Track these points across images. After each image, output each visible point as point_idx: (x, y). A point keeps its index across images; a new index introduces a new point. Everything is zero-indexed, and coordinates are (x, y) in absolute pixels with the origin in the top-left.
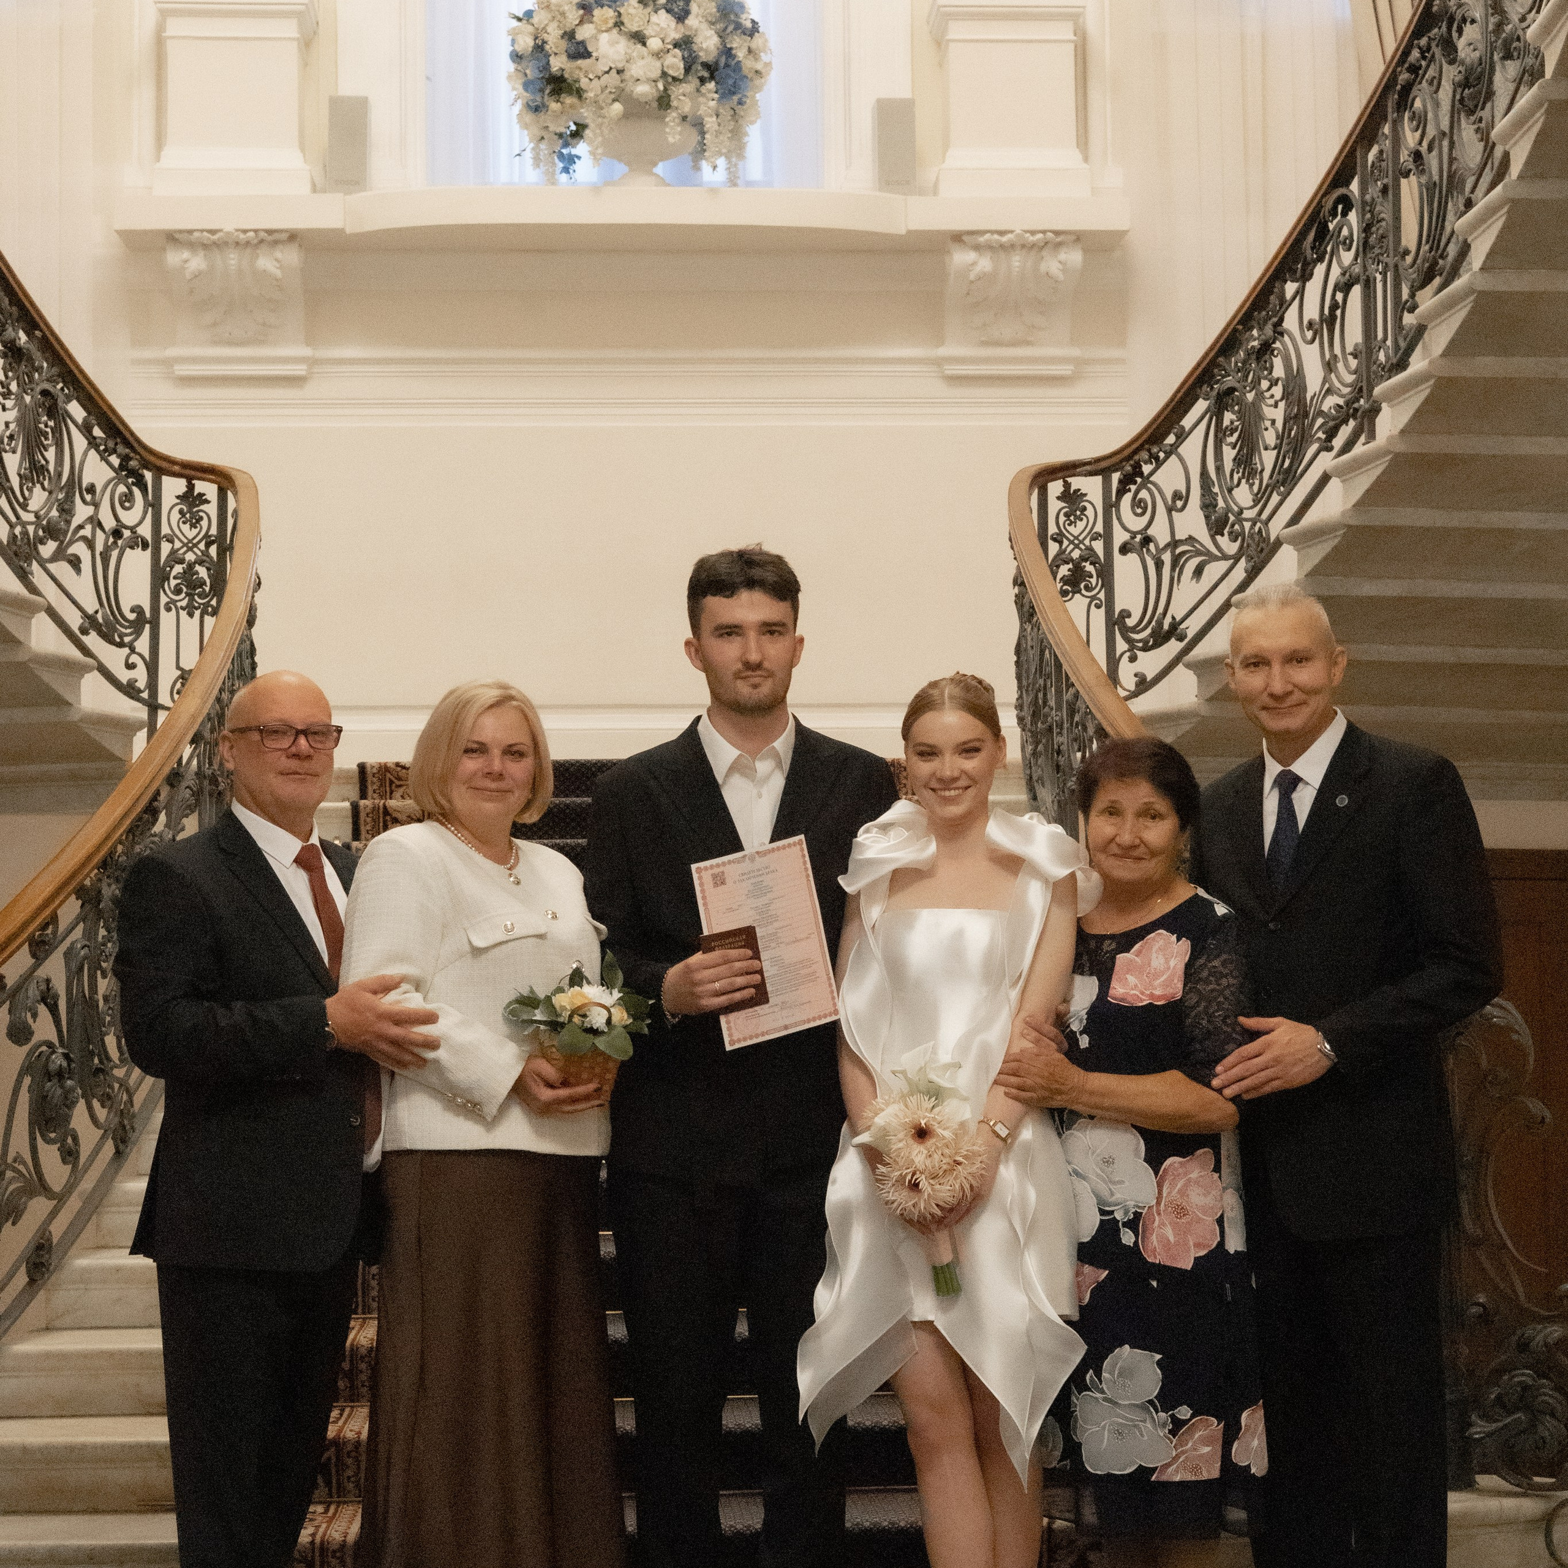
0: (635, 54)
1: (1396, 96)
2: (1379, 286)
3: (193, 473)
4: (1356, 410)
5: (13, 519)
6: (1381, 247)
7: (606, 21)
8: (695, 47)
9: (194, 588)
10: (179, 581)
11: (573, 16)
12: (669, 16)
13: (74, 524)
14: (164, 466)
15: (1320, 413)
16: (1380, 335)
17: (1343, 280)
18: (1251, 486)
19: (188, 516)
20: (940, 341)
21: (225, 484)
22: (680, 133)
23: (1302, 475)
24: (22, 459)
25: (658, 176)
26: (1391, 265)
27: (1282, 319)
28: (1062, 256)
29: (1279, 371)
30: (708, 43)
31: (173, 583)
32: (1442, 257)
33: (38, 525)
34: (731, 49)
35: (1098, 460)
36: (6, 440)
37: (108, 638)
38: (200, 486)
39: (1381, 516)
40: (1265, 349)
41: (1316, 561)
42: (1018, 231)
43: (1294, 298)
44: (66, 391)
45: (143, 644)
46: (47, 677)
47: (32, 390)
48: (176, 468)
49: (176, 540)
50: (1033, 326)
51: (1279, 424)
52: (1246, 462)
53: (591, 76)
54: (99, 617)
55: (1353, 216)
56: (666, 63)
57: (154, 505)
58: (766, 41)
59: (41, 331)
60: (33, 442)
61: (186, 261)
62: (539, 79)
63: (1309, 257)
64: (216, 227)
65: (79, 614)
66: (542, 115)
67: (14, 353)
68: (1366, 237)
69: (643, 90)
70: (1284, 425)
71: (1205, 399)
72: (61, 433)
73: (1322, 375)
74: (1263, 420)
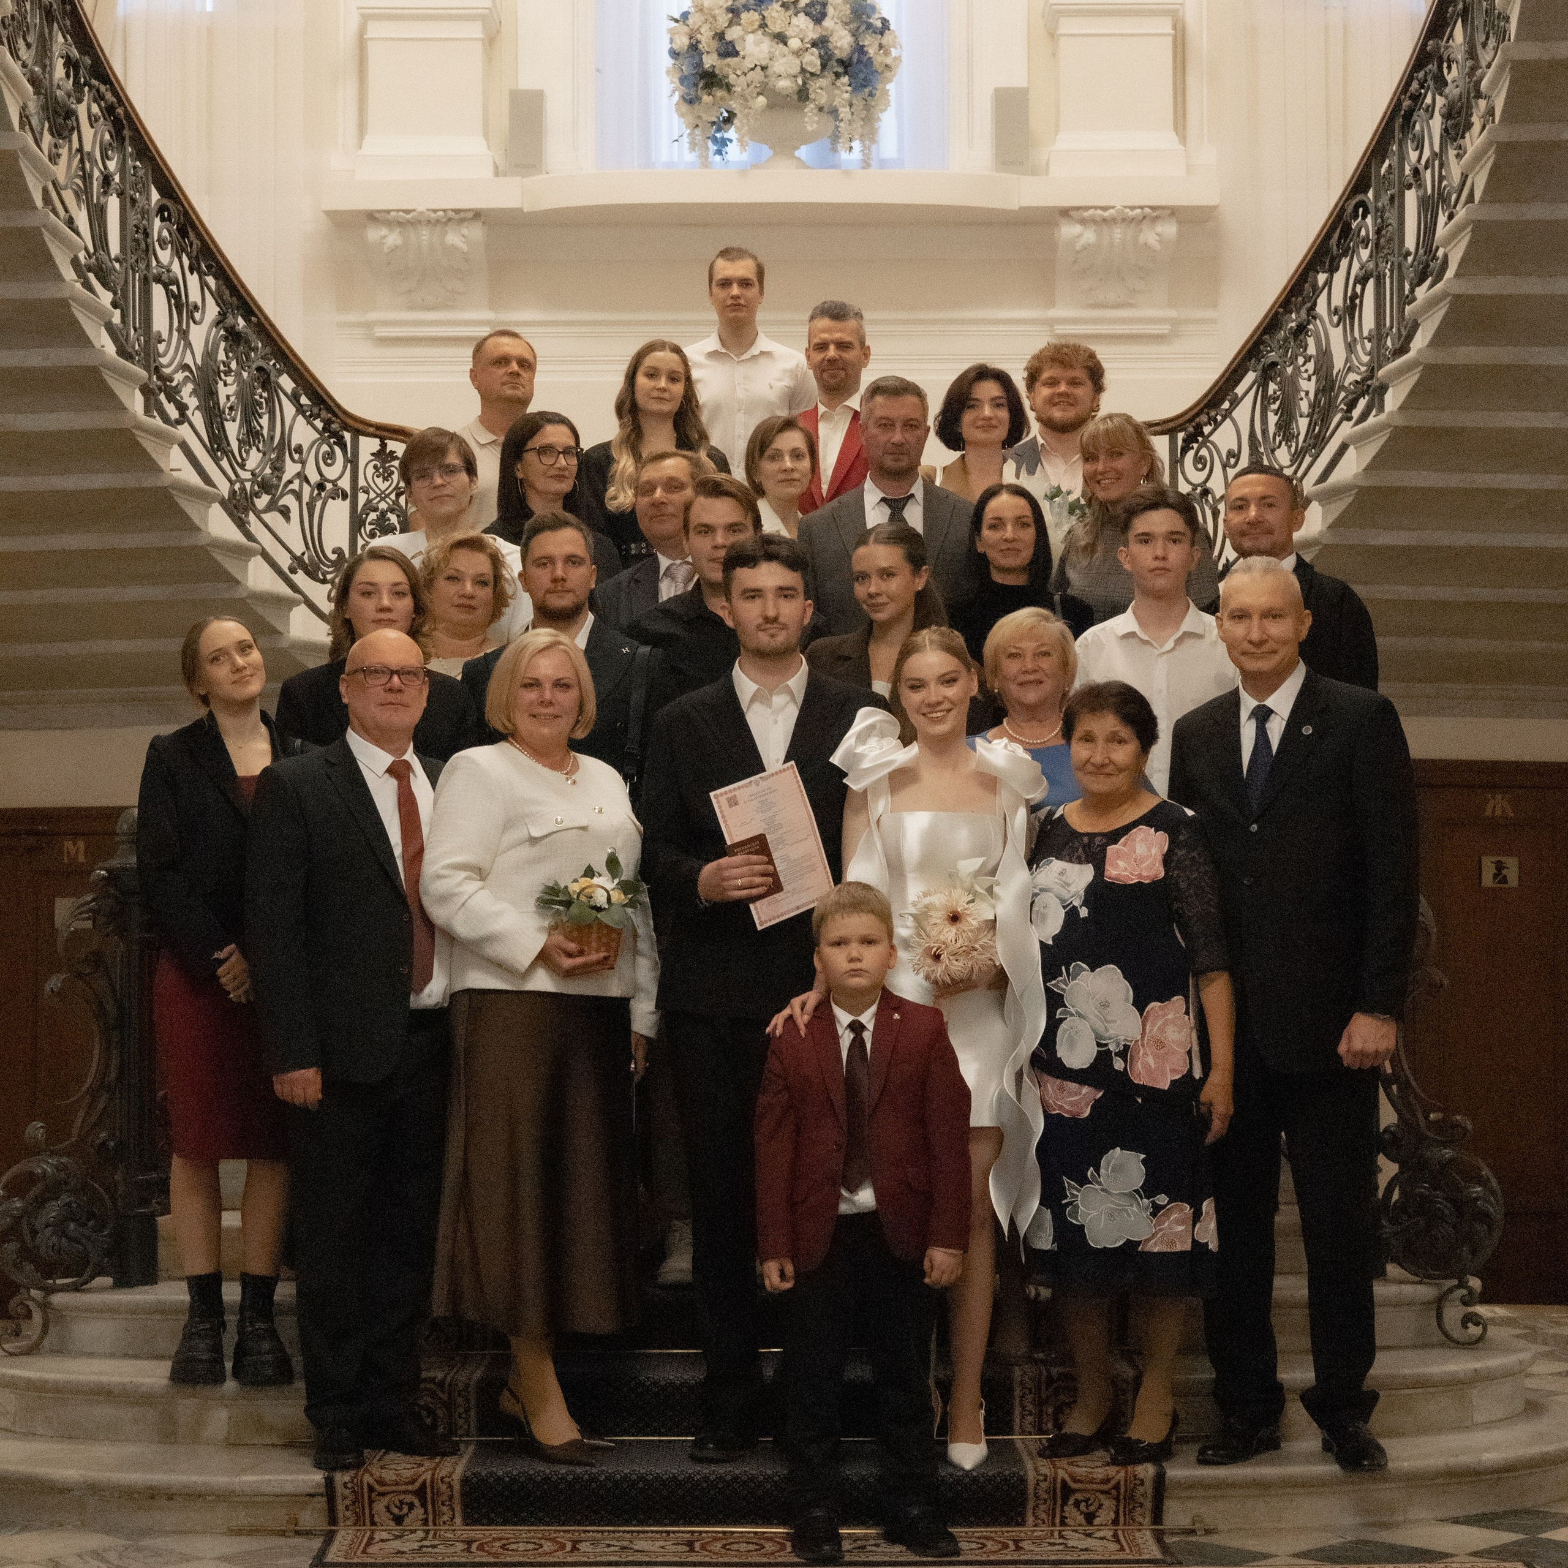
0: (777, 53)
1: (1401, 120)
2: (1388, 280)
3: (386, 434)
4: (1369, 386)
5: (233, 477)
6: (1389, 248)
7: (752, 23)
8: (831, 46)
10: (373, 526)
11: (723, 19)
12: (807, 18)
13: (285, 479)
14: (361, 428)
15: (1342, 388)
16: (1388, 324)
17: (1361, 274)
18: (1289, 447)
19: (381, 470)
20: (1051, 304)
22: (818, 122)
23: (1330, 438)
24: (241, 426)
25: (799, 159)
26: (1396, 264)
27: (1315, 304)
28: (1159, 228)
29: (1312, 350)
30: (842, 41)
31: (369, 528)
32: (1434, 257)
33: (253, 481)
34: (863, 46)
35: (1165, 422)
36: (227, 411)
37: (312, 574)
38: (392, 445)
39: (1387, 479)
40: (1301, 330)
42: (1119, 207)
43: (1323, 288)
44: (278, 366)
46: (260, 610)
47: (249, 367)
48: (372, 430)
49: (371, 492)
50: (1135, 290)
51: (1312, 396)
52: (1285, 428)
53: (738, 73)
54: (306, 558)
55: (1369, 220)
56: (805, 61)
57: (353, 461)
58: (896, 37)
59: (256, 316)
60: (250, 413)
61: (384, 237)
62: (693, 75)
63: (1335, 252)
64: (410, 207)
65: (289, 555)
66: (696, 106)
67: (233, 337)
68: (1378, 239)
69: (784, 84)
70: (1316, 395)
71: (1255, 371)
72: (274, 403)
73: (1344, 356)
74: (1299, 391)
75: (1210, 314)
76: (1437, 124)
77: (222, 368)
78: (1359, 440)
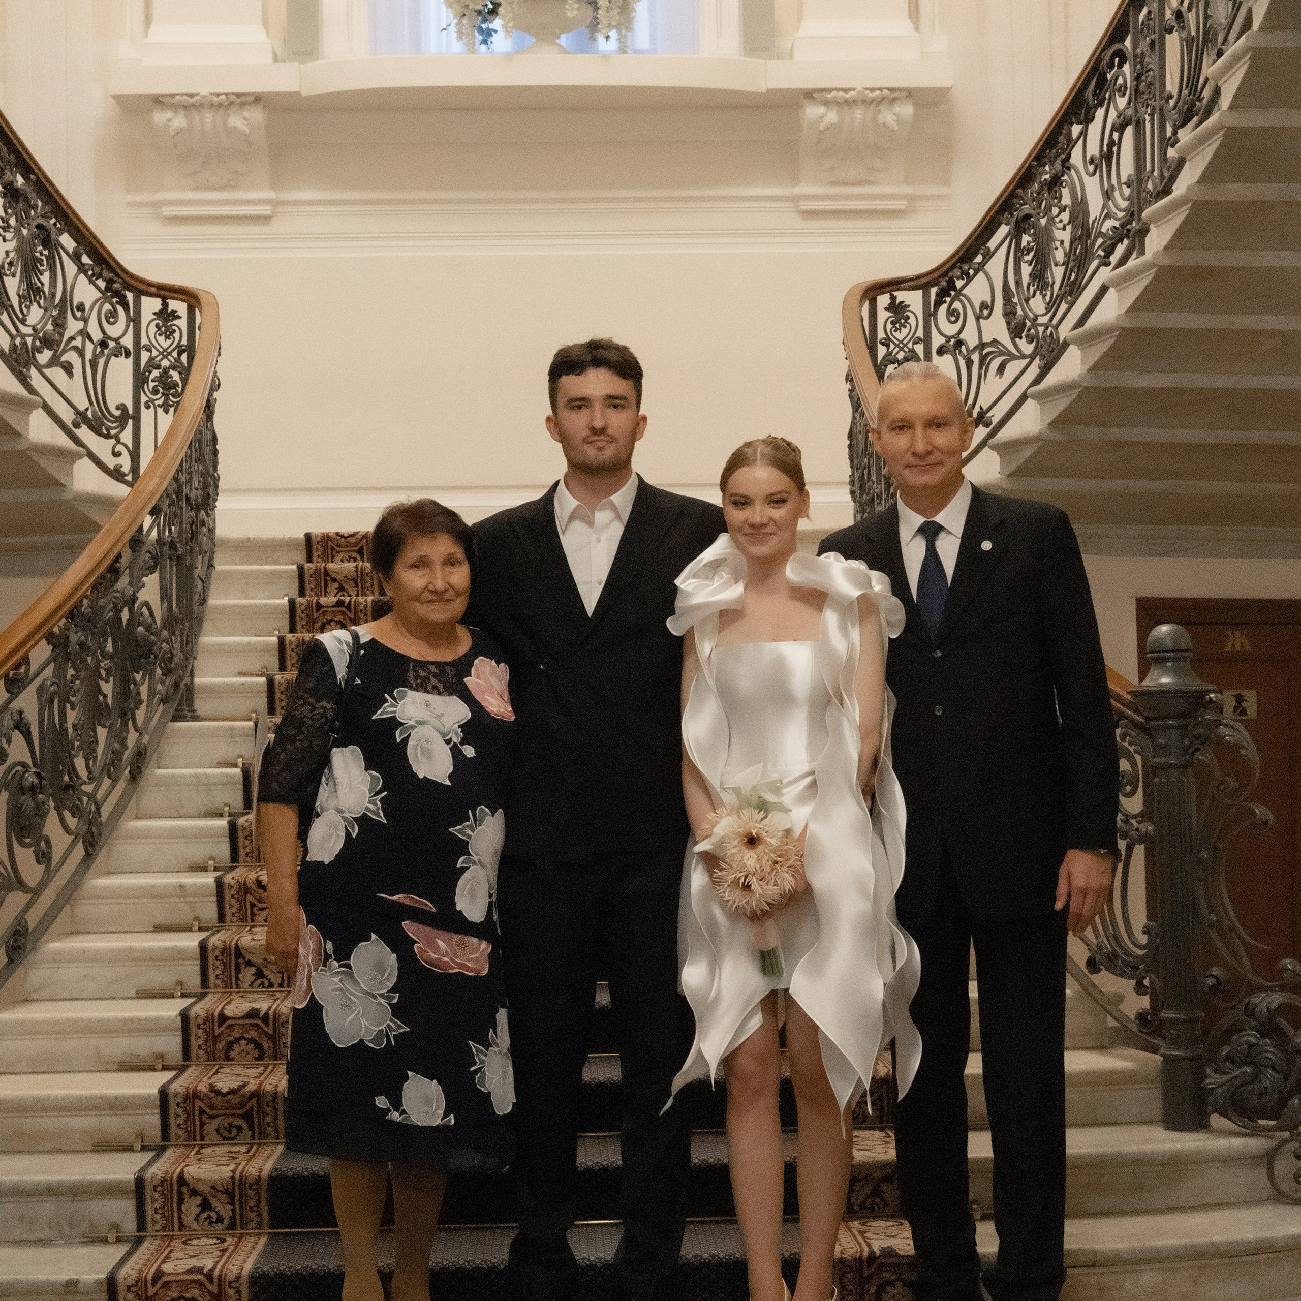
2: (1148, 125)
3: (166, 293)
4: (1129, 231)
5: (14, 332)
6: (1149, 93)
9: (170, 389)
10: (156, 383)
13: (67, 336)
14: (143, 288)
15: (1100, 234)
16: (1148, 168)
17: (1119, 121)
18: (1044, 296)
19: (163, 329)
20: (796, 181)
21: (193, 302)
22: (578, 9)
23: (1086, 285)
24: (21, 281)
25: (560, 45)
26: (1157, 108)
27: (1068, 157)
28: (897, 109)
29: (1066, 200)
31: (151, 385)
32: (1200, 99)
33: (35, 335)
35: (919, 277)
36: (6, 266)
37: (96, 429)
38: (173, 305)
39: (1150, 320)
40: (1056, 181)
41: (1096, 359)
42: (859, 89)
43: (1079, 138)
44: (59, 225)
45: (127, 436)
46: (43, 462)
47: (28, 224)
48: (153, 289)
49: (154, 350)
50: (873, 168)
51: (1067, 245)
52: (1040, 278)
54: (89, 414)
55: (1126, 68)
57: (135, 320)
59: (36, 175)
60: (30, 268)
61: (170, 120)
63: (1091, 103)
64: (193, 91)
65: (73, 411)
67: (12, 194)
68: (1137, 85)
70: (1071, 246)
71: (1007, 224)
72: (55, 262)
73: (1102, 202)
74: (1054, 241)
75: (944, 191)
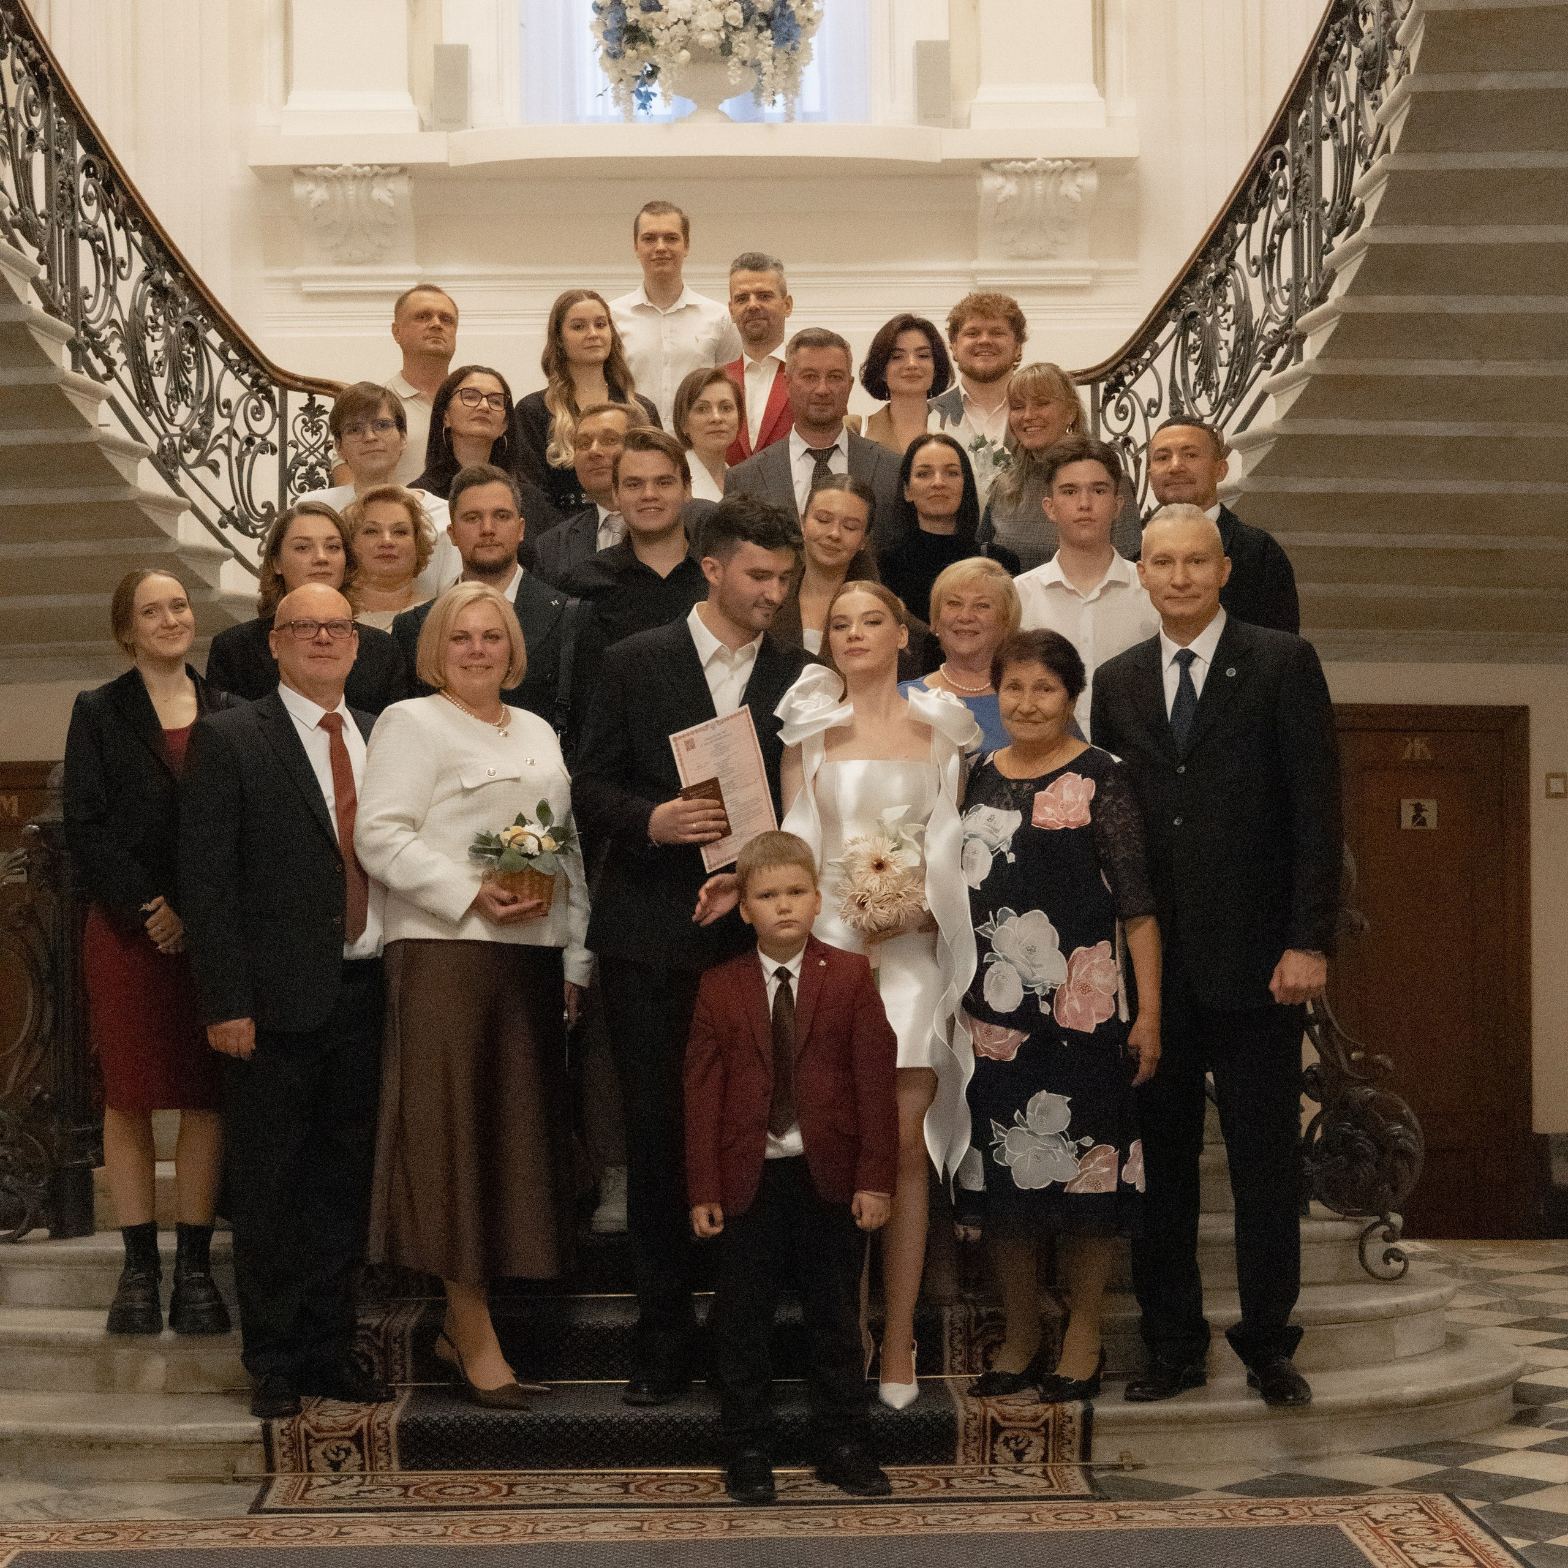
0: (700, 7)
1: (1317, 71)
2: (1305, 230)
3: (310, 388)
4: (1287, 336)
5: (162, 432)
6: (1307, 199)
10: (303, 480)
13: (213, 436)
14: (290, 382)
15: (1261, 337)
16: (1306, 273)
17: (1279, 224)
18: (1210, 396)
19: (310, 425)
20: (975, 257)
22: (741, 76)
23: (1250, 386)
24: (169, 382)
25: (722, 113)
26: (1314, 214)
27: (1233, 255)
28: (1080, 180)
29: (1231, 300)
31: (298, 482)
32: (1351, 210)
33: (182, 436)
35: (1087, 372)
36: (155, 366)
37: (242, 528)
38: (320, 400)
39: (1307, 426)
40: (1220, 280)
41: (1256, 464)
42: (1040, 159)
43: (1243, 237)
44: (206, 322)
46: (191, 565)
47: (177, 322)
48: (300, 384)
49: (300, 447)
50: (1056, 242)
51: (1231, 345)
52: (1205, 377)
53: (662, 27)
54: (235, 512)
55: (1287, 170)
56: (727, 15)
57: (281, 416)
59: (185, 273)
60: (178, 367)
61: (310, 193)
62: (617, 29)
63: (1253, 203)
64: (336, 163)
65: (218, 510)
66: (620, 60)
67: (161, 292)
68: (1295, 190)
69: (708, 38)
70: (1235, 346)
71: (1175, 321)
72: (202, 359)
73: (1263, 305)
74: (1219, 341)
75: (1132, 265)
76: (1353, 74)
77: (149, 323)
78: (1279, 388)
